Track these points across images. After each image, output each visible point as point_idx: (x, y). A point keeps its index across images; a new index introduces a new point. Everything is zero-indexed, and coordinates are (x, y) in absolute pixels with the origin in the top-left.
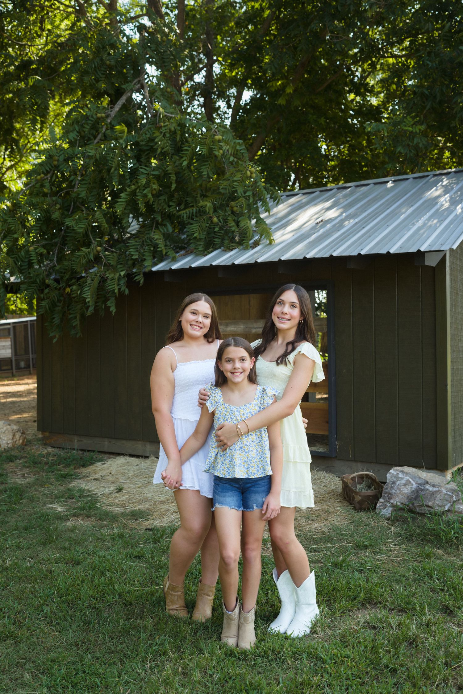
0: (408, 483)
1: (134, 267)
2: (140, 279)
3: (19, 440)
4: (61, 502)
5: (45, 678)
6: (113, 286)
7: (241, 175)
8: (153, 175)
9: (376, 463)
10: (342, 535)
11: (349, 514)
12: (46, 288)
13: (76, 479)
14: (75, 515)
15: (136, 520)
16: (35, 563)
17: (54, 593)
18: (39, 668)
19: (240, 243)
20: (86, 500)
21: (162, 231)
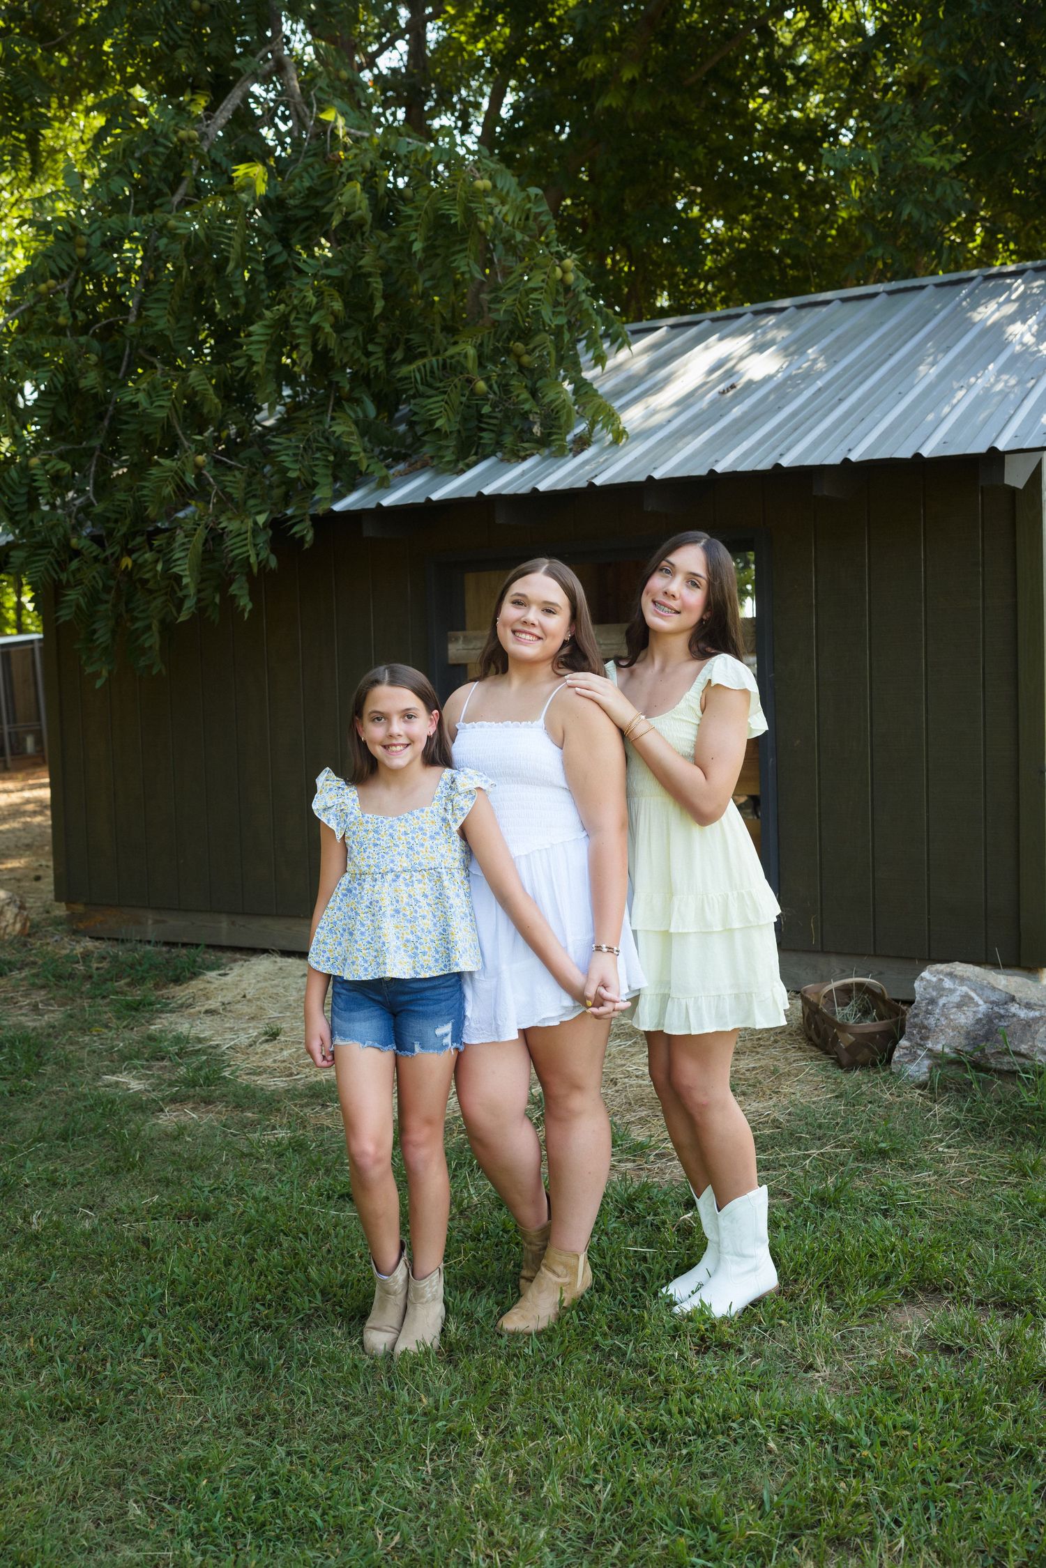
0: (965, 1001)
1: (287, 506)
2: (305, 531)
3: (14, 923)
4: (135, 1068)
5: (183, 1512)
6: (244, 549)
7: (544, 277)
8: (328, 277)
9: (876, 955)
10: (820, 1126)
11: (828, 1077)
12: (71, 560)
13: (162, 1012)
14: (174, 1100)
15: (324, 1106)
16: (103, 1220)
17: (163, 1294)
18: (162, 1488)
19: (543, 442)
20: (195, 1062)
21: (353, 415)
